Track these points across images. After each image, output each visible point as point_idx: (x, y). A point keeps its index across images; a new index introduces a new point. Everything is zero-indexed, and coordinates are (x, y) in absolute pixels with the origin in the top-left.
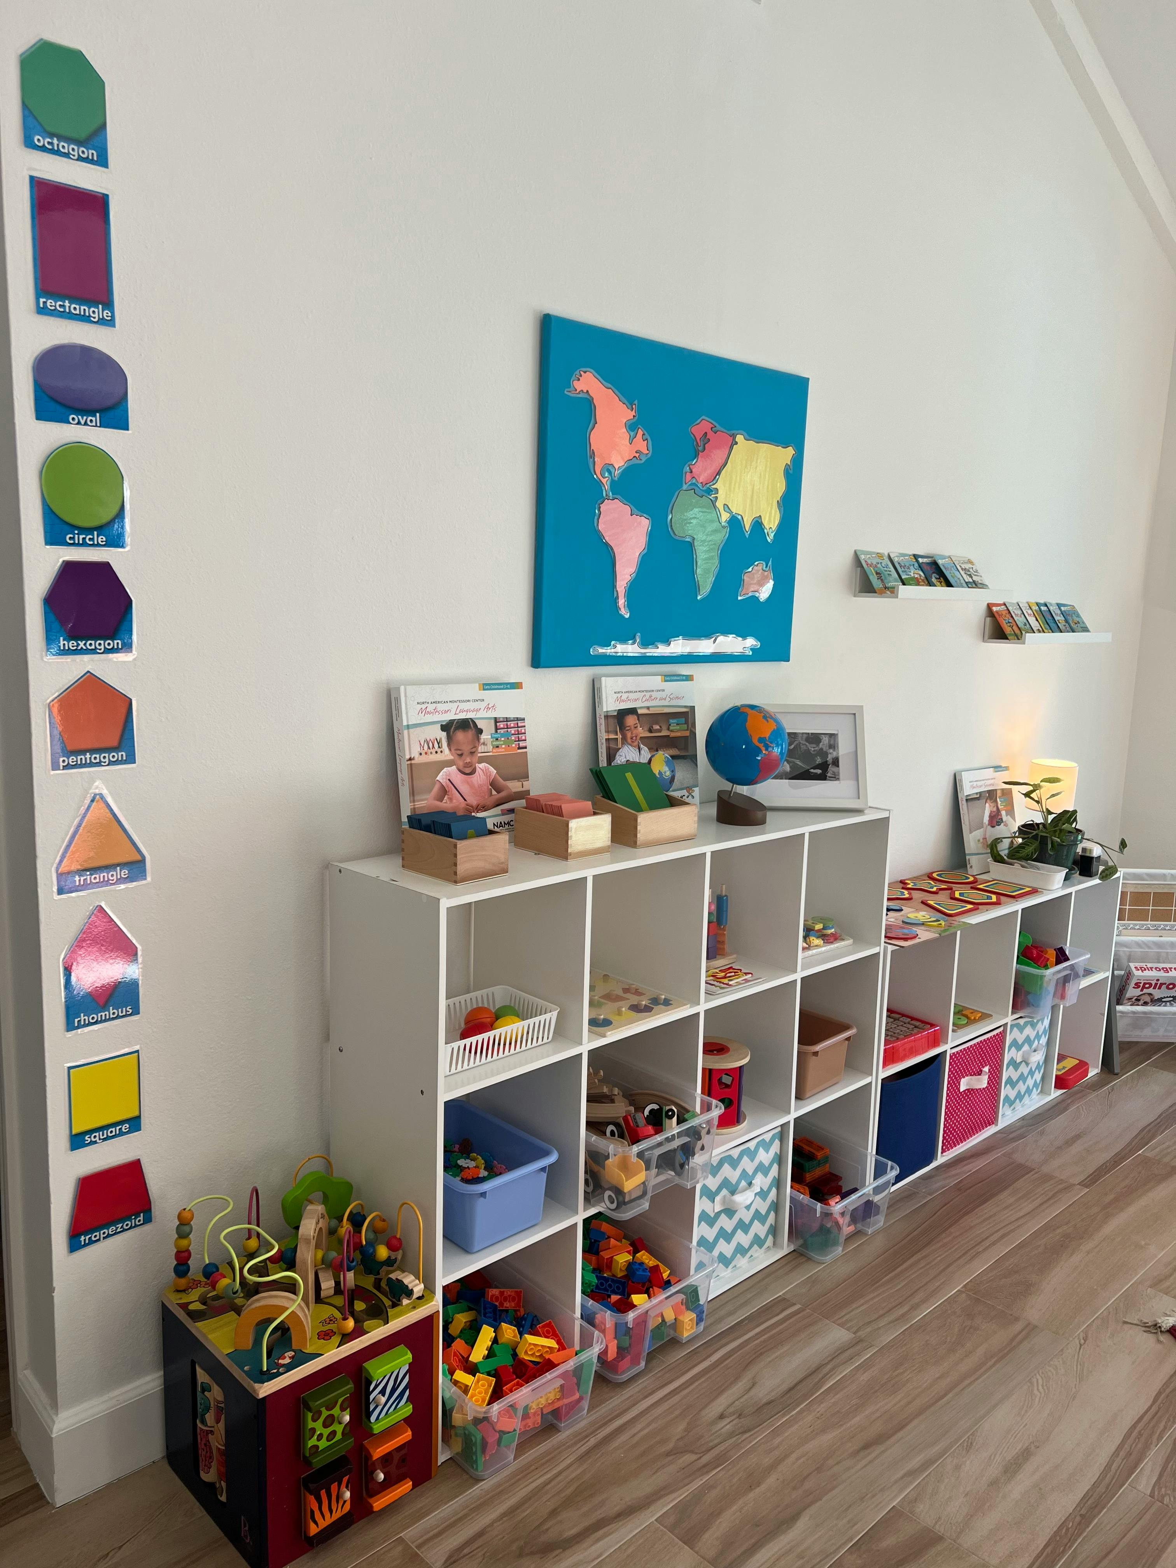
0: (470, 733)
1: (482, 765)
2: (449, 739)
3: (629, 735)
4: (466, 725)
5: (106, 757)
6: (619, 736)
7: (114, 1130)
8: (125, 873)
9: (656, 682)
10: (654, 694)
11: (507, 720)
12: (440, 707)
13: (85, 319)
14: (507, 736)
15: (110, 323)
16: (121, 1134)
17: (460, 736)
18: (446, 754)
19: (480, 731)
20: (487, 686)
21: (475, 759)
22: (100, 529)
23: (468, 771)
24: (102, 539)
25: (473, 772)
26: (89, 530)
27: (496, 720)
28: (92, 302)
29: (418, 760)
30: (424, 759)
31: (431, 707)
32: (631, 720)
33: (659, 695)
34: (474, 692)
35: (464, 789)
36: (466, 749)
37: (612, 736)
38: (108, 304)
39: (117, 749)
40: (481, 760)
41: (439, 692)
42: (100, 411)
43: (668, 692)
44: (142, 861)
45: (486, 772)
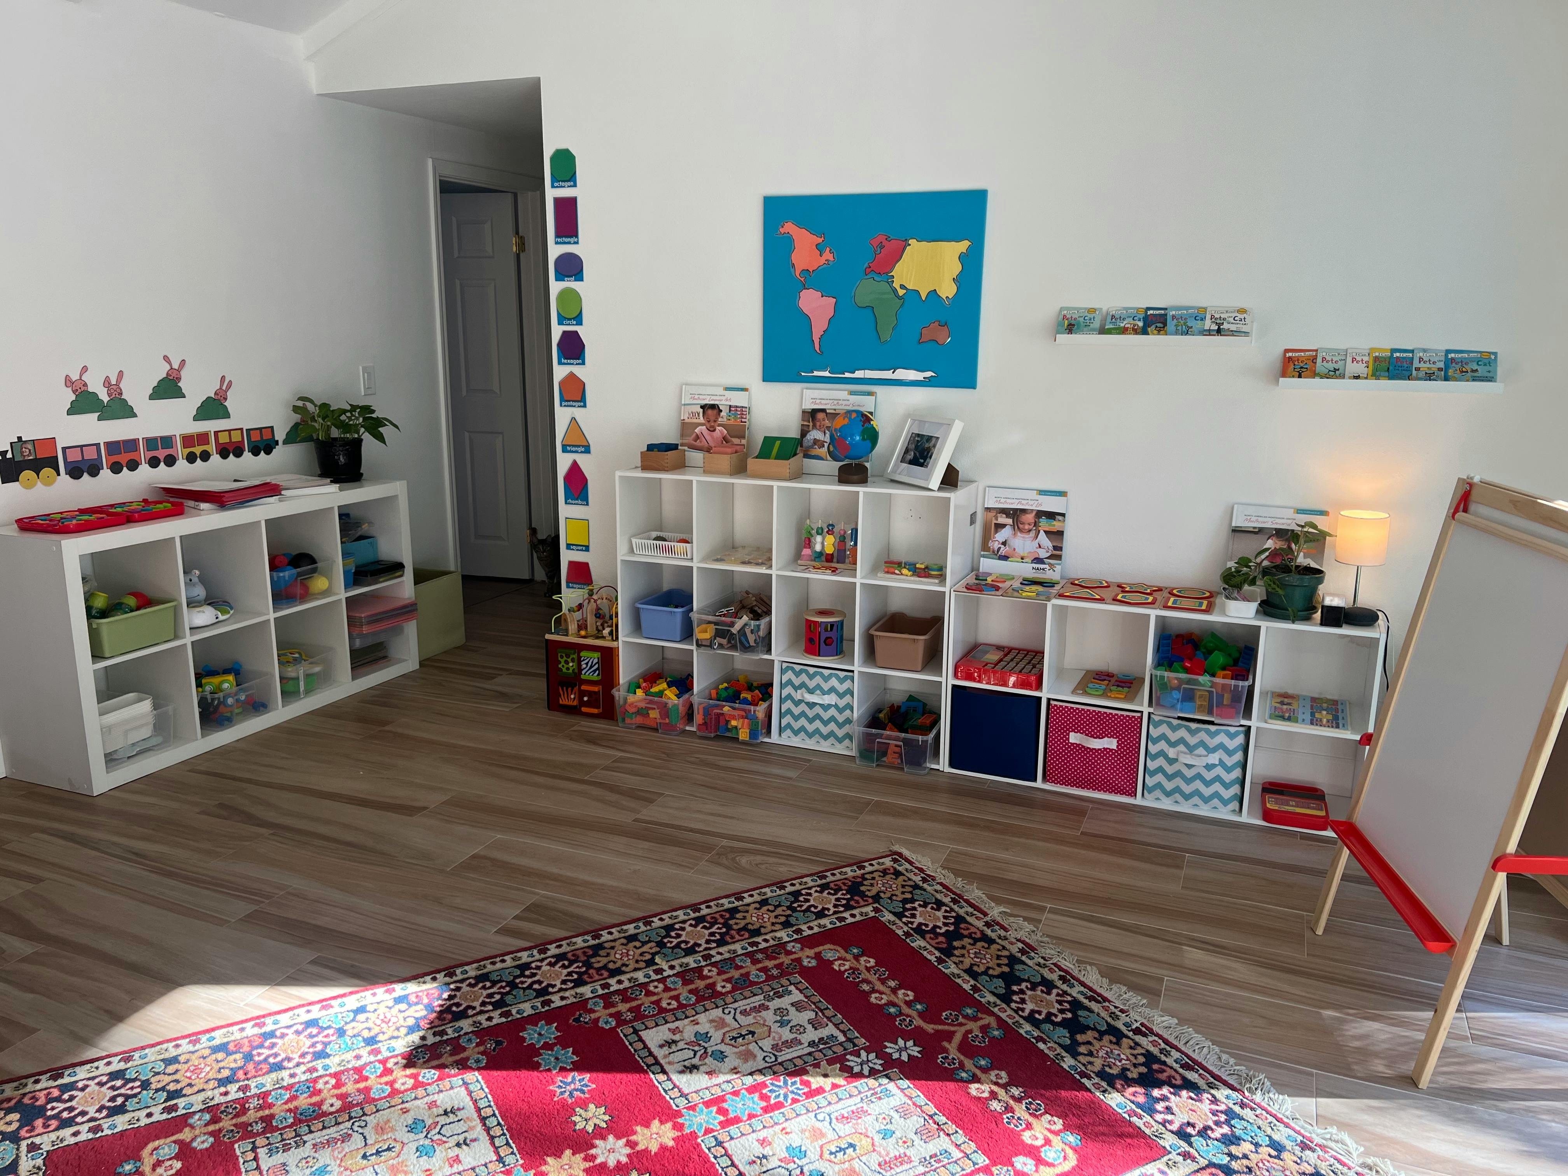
0: (715, 412)
1: (720, 428)
2: (704, 413)
3: (818, 424)
4: (713, 407)
5: (576, 404)
6: (811, 424)
7: (580, 548)
8: (583, 449)
9: (844, 395)
10: (840, 402)
11: (737, 407)
12: (701, 397)
13: (569, 243)
14: (735, 415)
15: (577, 243)
16: (582, 550)
17: (710, 412)
18: (701, 420)
19: (721, 411)
20: (727, 389)
21: (716, 424)
22: (574, 319)
23: (712, 430)
24: (575, 322)
25: (714, 430)
26: (570, 319)
27: (730, 406)
28: (571, 237)
29: (687, 420)
30: (690, 421)
31: (696, 397)
32: (820, 416)
33: (844, 403)
34: (720, 391)
35: (708, 438)
36: (712, 418)
37: (806, 423)
38: (576, 236)
39: (580, 401)
40: (719, 425)
41: (702, 390)
42: (575, 275)
43: (851, 401)
44: (589, 446)
45: (721, 431)
